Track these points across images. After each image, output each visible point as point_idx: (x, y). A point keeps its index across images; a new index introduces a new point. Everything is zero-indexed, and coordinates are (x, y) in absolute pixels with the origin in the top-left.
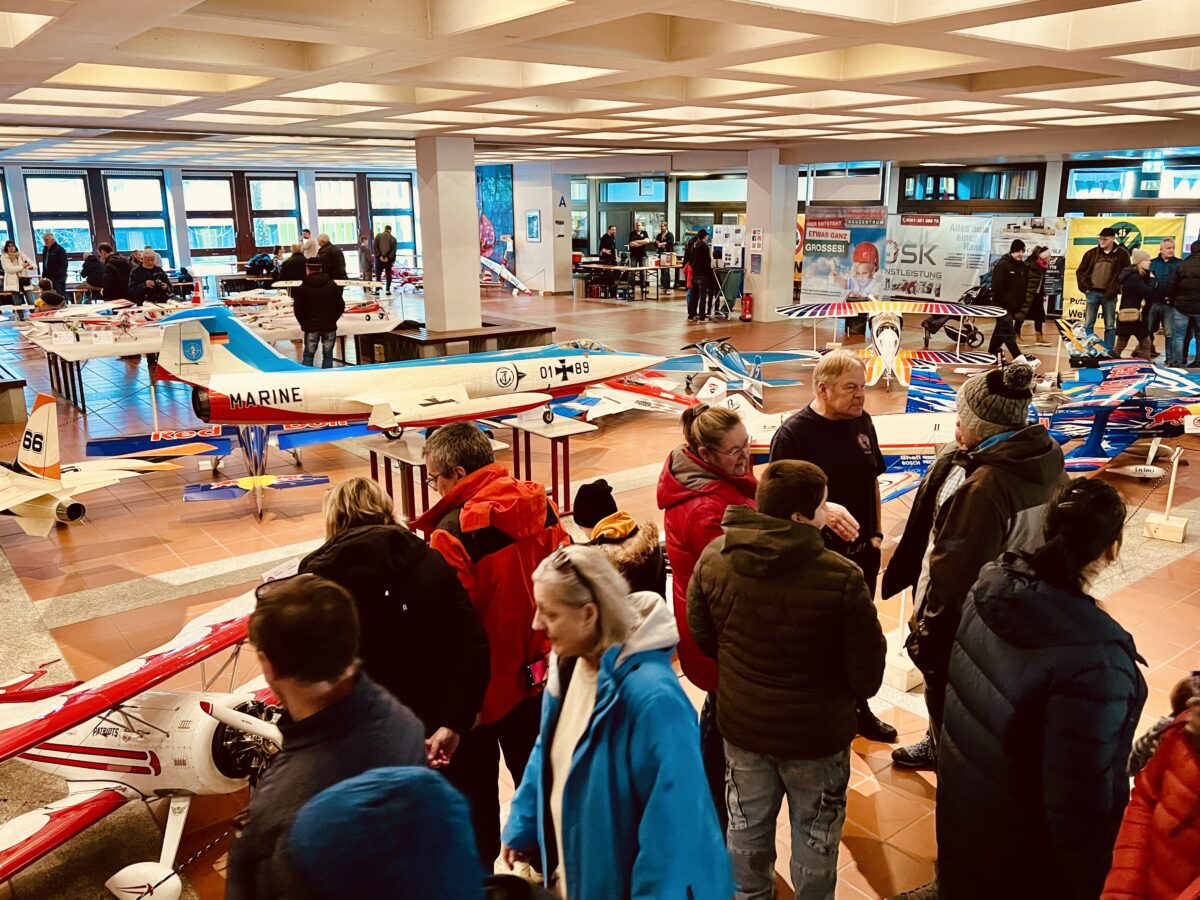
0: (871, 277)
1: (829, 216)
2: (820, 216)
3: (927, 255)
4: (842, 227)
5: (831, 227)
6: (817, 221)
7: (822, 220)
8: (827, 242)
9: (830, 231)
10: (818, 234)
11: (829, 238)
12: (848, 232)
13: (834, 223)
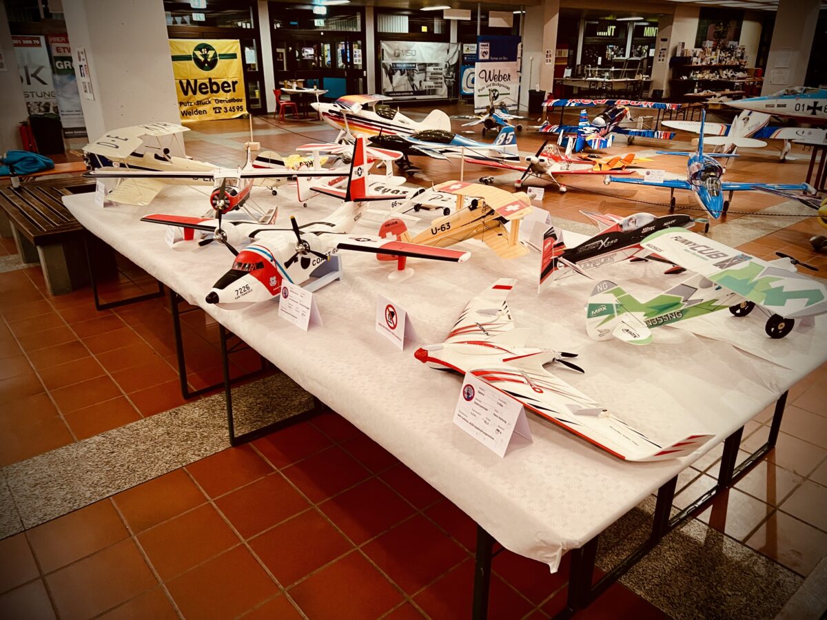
3: (34, 75)
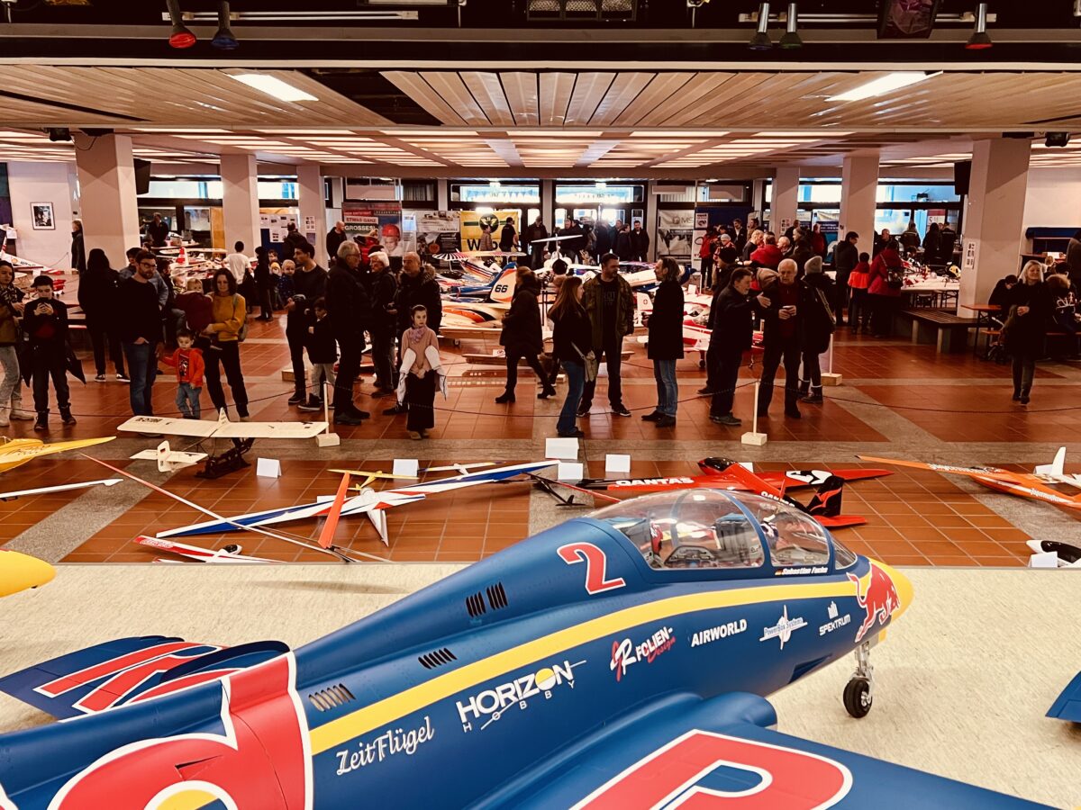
0: (396, 244)
1: (361, 209)
2: (354, 208)
4: (372, 215)
5: (363, 215)
6: (352, 211)
7: (356, 211)
8: (362, 225)
9: (363, 218)
10: (354, 220)
11: (363, 222)
12: (377, 219)
13: (365, 213)
